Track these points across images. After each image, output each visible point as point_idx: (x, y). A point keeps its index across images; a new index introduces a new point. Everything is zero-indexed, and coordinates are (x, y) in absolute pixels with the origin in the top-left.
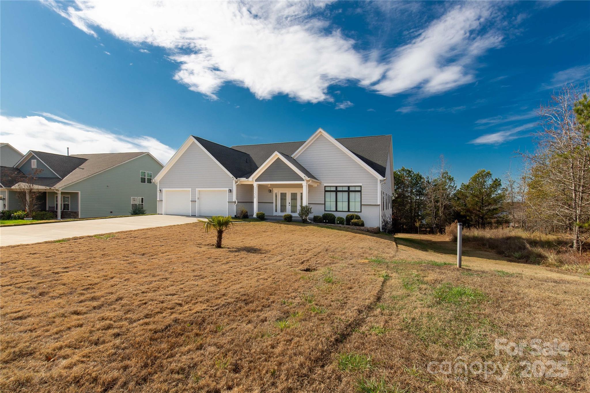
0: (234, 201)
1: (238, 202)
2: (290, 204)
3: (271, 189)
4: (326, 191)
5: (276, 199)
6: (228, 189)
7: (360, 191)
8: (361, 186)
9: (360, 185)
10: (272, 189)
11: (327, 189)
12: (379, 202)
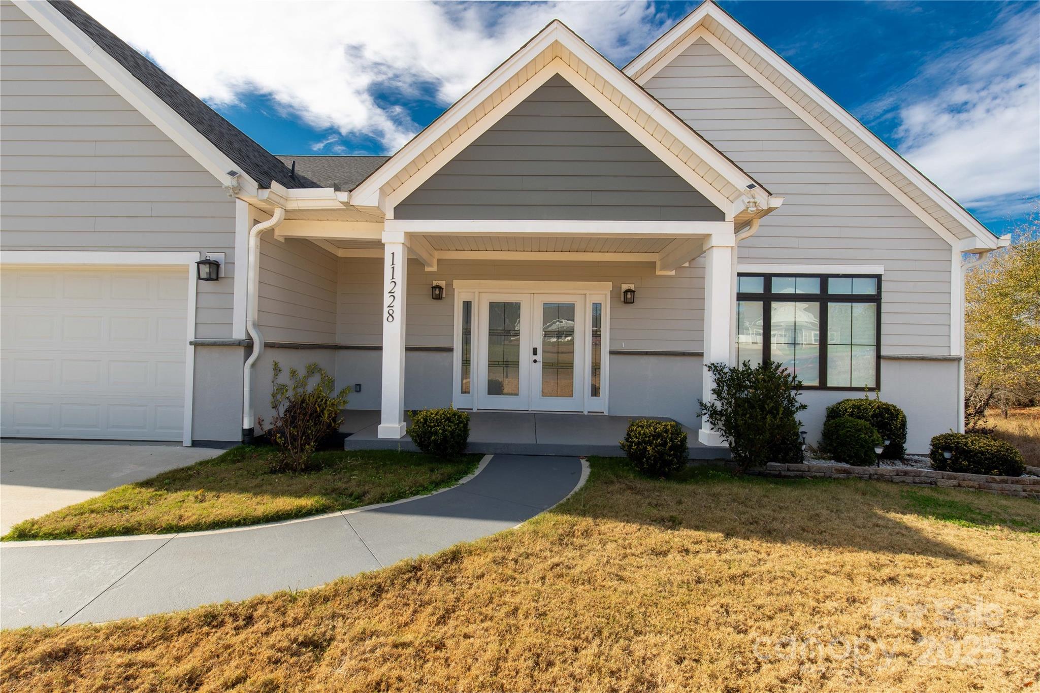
0: (238, 334)
1: (268, 346)
2: (539, 357)
3: (442, 283)
5: (467, 333)
6: (196, 257)
7: (875, 299)
8: (879, 277)
9: (877, 270)
10: (450, 285)
12: (957, 349)
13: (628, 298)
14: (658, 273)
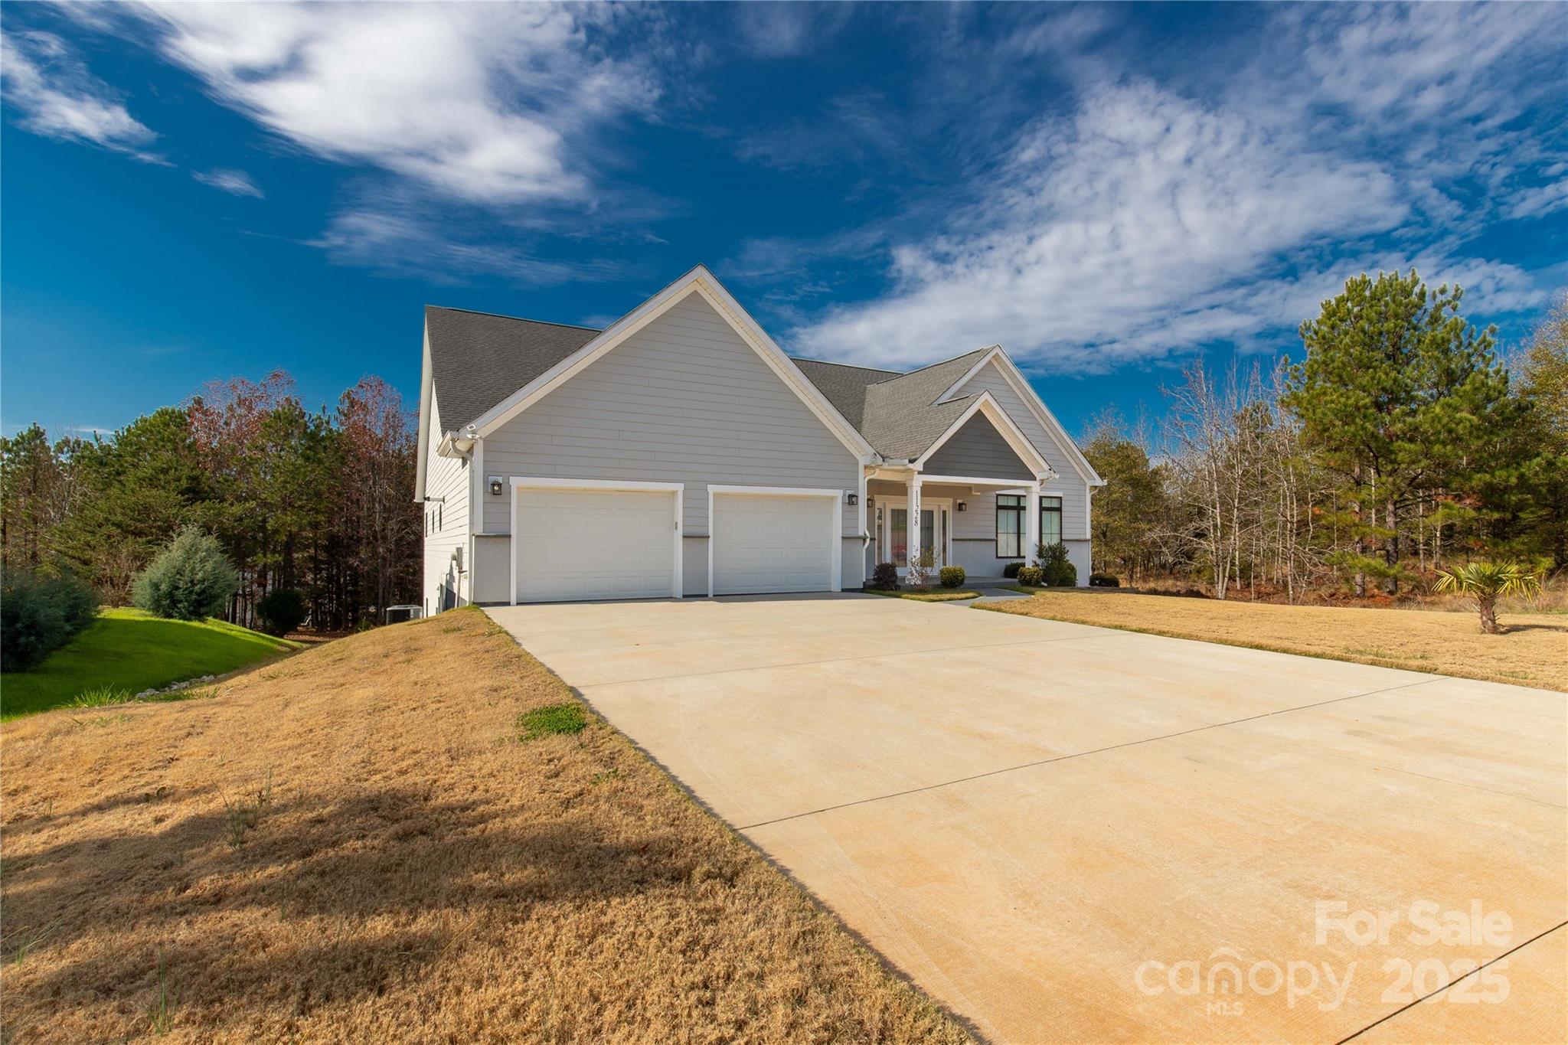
0: (861, 534)
4: (999, 508)
6: (841, 492)
7: (1059, 510)
8: (1061, 498)
9: (1060, 494)
11: (1002, 502)
12: (1089, 537)
13: (960, 507)
14: (974, 493)
